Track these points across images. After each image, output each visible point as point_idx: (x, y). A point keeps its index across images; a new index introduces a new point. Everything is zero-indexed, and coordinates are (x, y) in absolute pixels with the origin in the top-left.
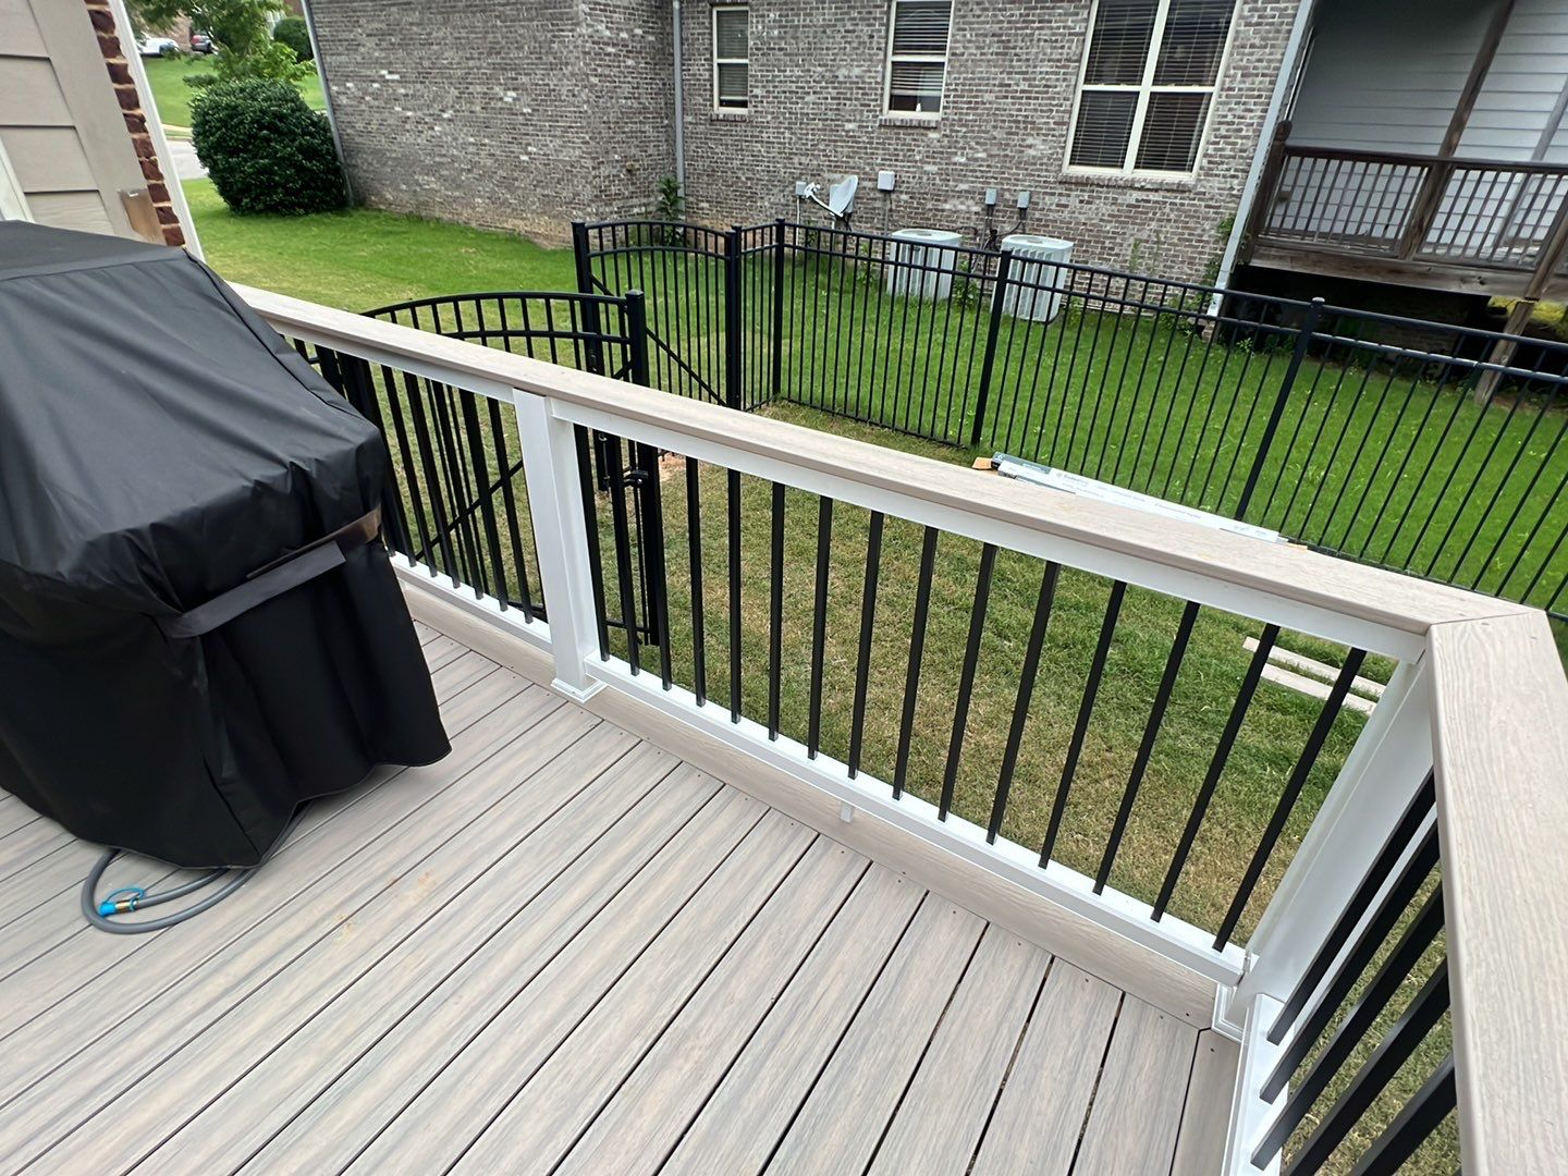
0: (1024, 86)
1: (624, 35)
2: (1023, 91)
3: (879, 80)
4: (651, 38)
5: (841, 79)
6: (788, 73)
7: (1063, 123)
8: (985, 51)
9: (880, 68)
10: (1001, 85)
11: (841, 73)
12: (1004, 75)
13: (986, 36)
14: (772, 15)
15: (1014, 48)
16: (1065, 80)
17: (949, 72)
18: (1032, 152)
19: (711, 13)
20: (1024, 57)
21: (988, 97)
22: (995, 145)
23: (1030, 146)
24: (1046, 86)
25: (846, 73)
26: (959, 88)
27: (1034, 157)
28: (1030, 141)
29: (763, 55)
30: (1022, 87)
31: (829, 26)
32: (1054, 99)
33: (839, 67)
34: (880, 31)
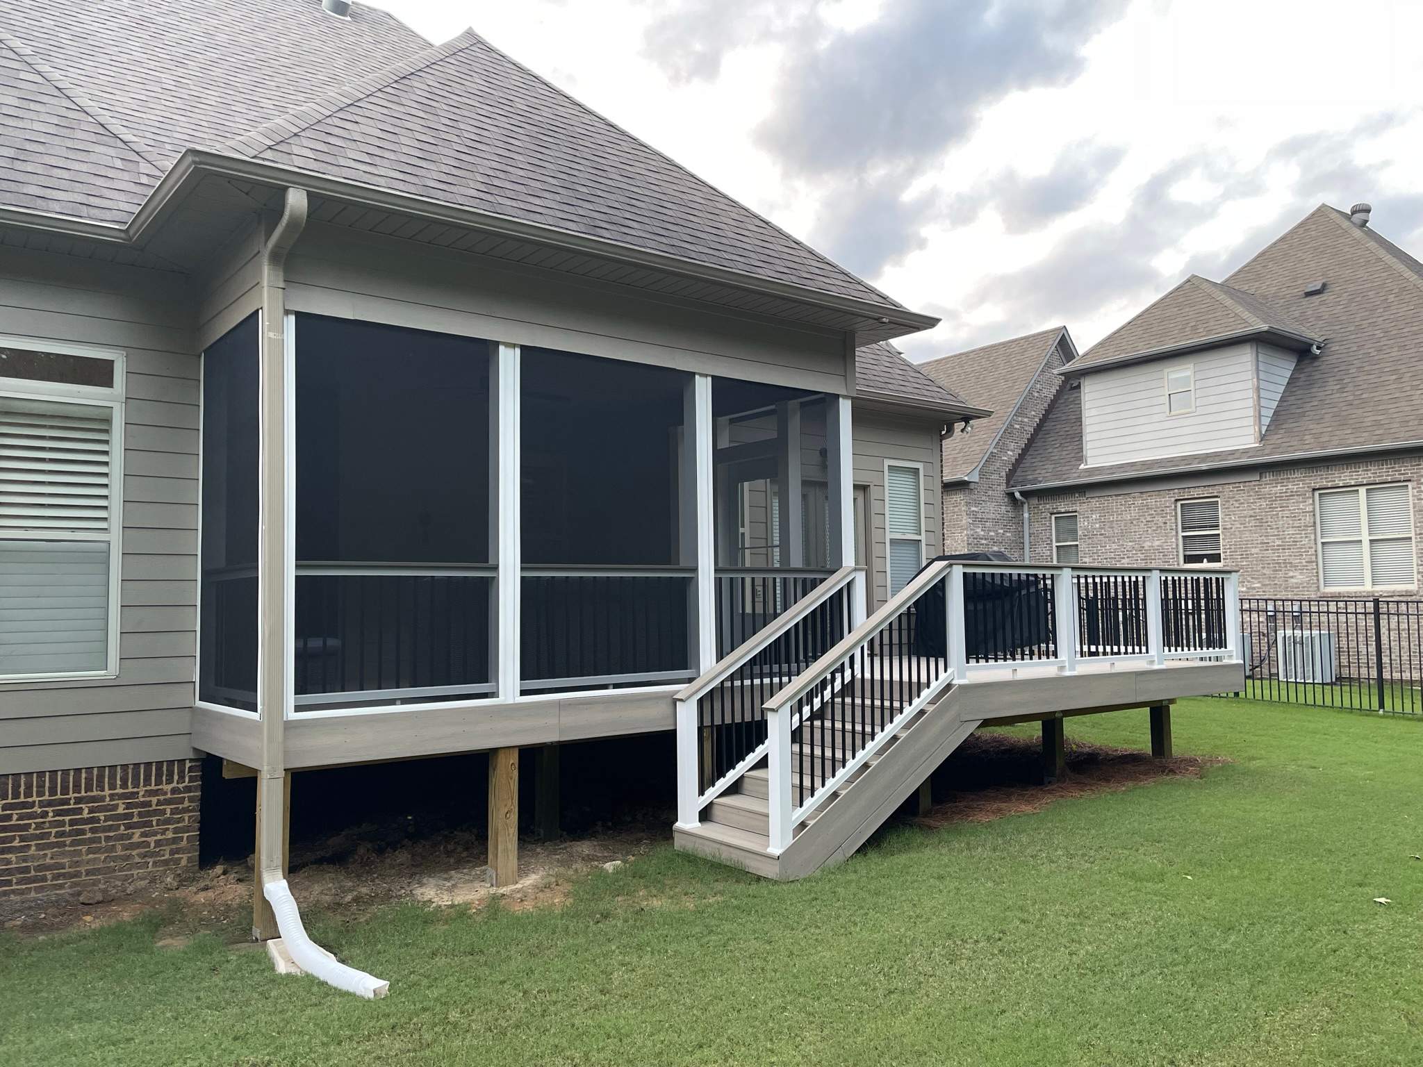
0: (1278, 542)
1: (992, 534)
2: (1278, 546)
3: (1174, 546)
4: (1008, 534)
5: (1146, 548)
6: (1108, 547)
7: (1312, 562)
8: (1247, 525)
9: (1174, 540)
10: (1262, 543)
11: (1147, 545)
12: (1263, 538)
13: (1245, 517)
14: (1094, 516)
15: (1267, 522)
16: (1306, 537)
17: (1223, 539)
18: (1293, 580)
19: (1051, 518)
20: (1275, 527)
21: (1253, 551)
22: (1266, 578)
23: (1292, 577)
24: (1293, 542)
25: (1150, 544)
26: (1233, 547)
27: (1296, 583)
28: (1291, 574)
29: (1089, 538)
30: (1278, 543)
31: (1134, 519)
32: (1301, 548)
33: (1145, 541)
34: (1171, 519)
